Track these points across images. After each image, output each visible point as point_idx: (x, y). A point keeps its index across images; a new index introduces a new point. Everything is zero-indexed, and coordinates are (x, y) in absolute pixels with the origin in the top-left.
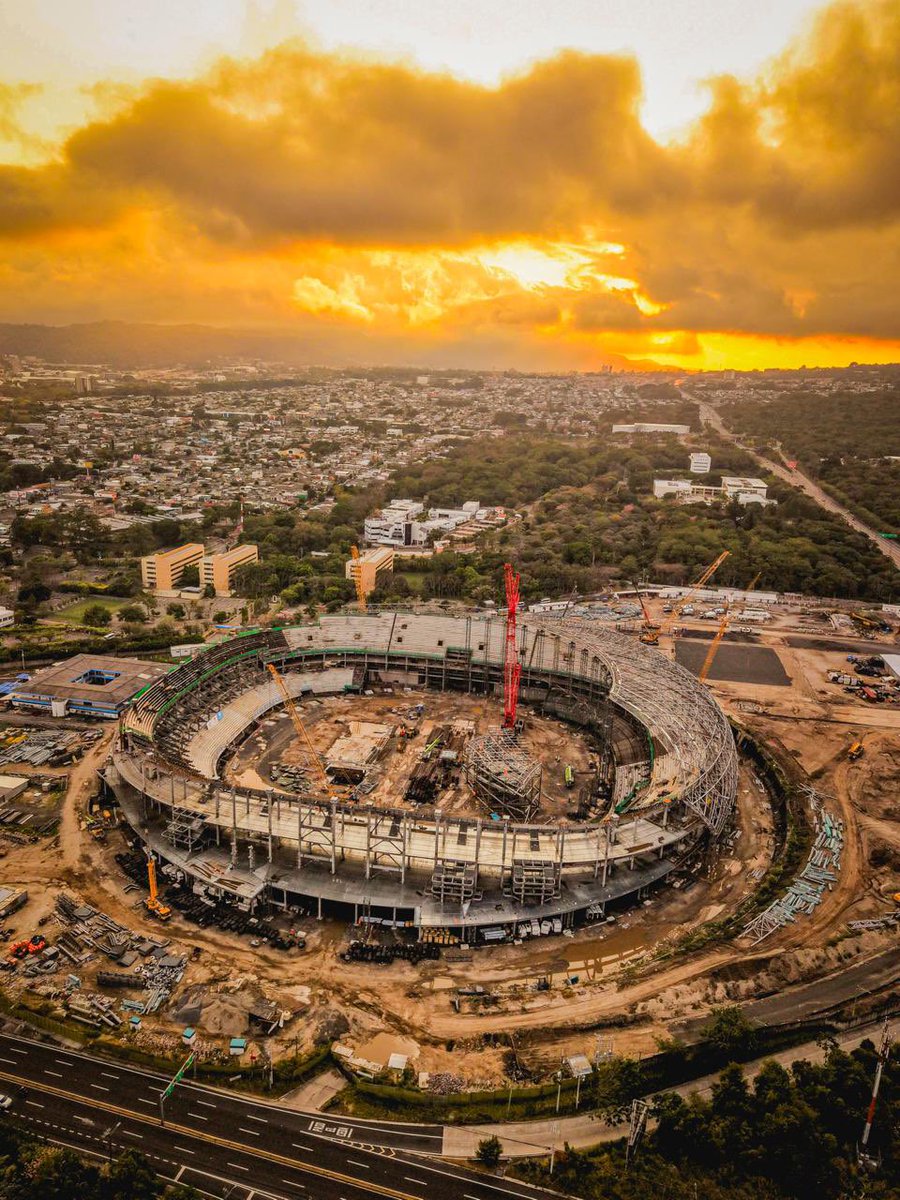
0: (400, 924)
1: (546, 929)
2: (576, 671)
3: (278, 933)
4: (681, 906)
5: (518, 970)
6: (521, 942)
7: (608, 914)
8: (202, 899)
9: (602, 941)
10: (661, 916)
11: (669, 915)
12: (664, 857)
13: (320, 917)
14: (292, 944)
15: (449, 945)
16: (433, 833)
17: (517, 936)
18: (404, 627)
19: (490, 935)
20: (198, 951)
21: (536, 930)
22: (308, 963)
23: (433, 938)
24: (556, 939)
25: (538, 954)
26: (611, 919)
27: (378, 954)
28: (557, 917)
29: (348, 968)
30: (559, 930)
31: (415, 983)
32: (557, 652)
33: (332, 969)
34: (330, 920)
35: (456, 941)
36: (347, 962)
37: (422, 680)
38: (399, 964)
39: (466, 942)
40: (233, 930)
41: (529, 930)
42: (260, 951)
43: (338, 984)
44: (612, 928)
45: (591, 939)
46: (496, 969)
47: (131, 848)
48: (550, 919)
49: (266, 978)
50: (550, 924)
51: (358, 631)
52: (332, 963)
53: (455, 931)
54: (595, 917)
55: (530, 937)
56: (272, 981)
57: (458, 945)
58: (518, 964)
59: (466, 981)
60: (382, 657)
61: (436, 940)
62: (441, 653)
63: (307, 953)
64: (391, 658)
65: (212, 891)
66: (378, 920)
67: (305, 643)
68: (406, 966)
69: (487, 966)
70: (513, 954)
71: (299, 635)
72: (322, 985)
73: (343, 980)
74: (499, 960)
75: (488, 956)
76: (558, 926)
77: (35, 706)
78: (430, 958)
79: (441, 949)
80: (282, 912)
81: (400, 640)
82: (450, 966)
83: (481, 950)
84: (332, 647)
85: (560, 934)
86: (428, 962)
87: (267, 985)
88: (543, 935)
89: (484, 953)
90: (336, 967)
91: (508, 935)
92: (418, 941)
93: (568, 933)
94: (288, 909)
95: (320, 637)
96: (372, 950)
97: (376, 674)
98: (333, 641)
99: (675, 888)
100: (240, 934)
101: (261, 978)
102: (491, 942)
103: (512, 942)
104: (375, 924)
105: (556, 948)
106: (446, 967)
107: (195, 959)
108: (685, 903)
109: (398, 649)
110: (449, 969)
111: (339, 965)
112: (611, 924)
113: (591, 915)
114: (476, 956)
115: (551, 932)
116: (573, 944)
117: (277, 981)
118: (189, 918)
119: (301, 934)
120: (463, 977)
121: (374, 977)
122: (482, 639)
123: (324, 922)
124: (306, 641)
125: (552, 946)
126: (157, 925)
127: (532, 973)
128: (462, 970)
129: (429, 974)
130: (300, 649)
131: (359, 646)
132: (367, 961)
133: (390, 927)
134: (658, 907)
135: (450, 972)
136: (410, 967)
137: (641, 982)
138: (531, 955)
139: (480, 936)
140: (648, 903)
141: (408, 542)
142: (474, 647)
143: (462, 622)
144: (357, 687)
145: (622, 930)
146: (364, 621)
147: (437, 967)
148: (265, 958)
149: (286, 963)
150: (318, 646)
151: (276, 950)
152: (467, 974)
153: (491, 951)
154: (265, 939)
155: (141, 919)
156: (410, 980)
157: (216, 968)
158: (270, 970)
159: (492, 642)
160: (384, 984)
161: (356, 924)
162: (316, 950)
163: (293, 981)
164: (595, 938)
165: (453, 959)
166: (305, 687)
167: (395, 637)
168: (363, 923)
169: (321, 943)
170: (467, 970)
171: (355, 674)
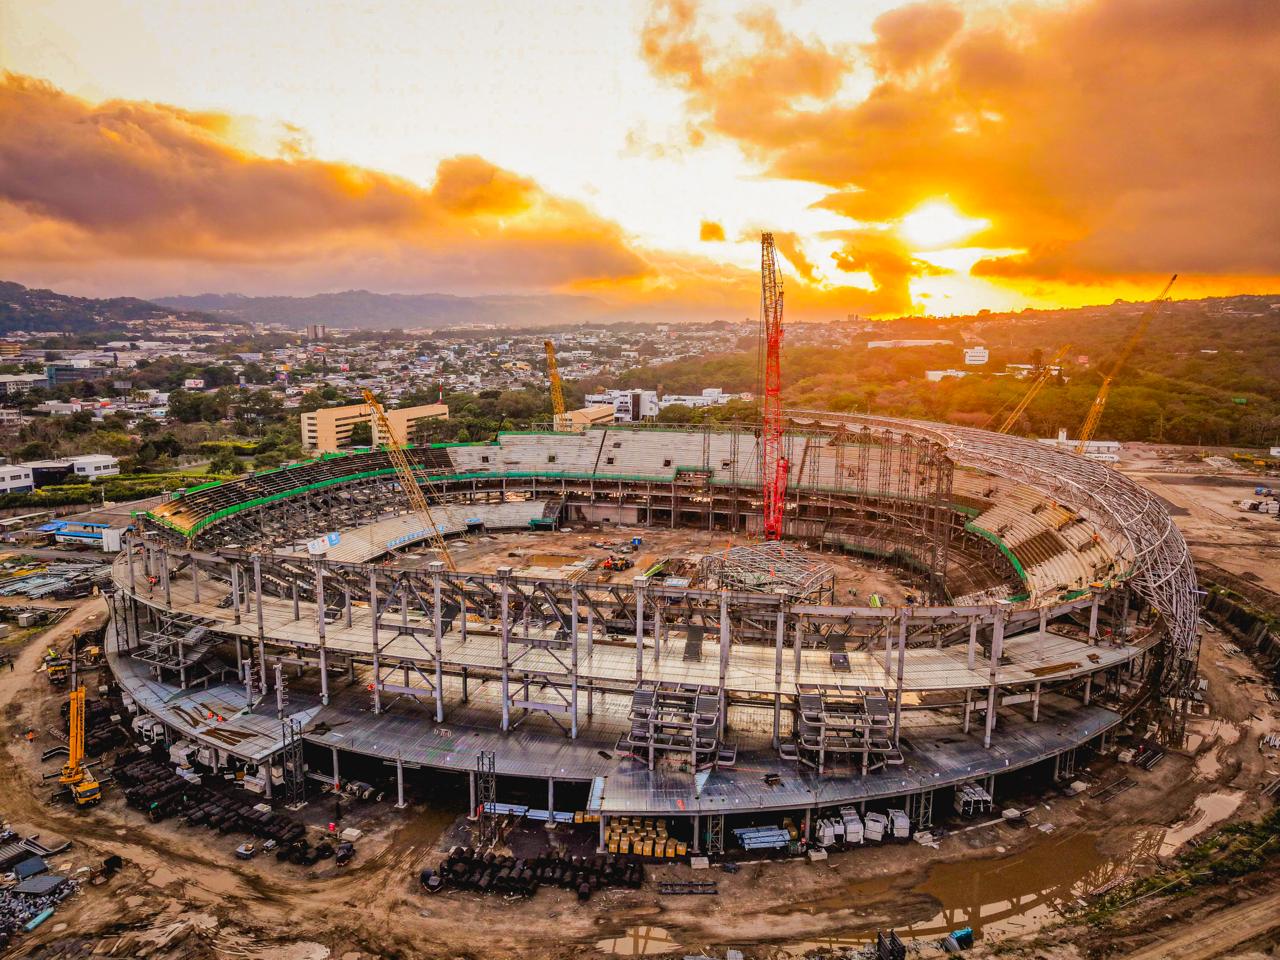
0: (564, 817)
1: (876, 829)
2: (873, 486)
3: (304, 832)
4: (1150, 795)
5: (824, 915)
6: (823, 855)
7: (1001, 803)
8: (179, 771)
9: (1004, 857)
10: (1116, 811)
11: (1131, 808)
12: (1093, 704)
13: (401, 805)
14: (325, 852)
15: (664, 860)
16: (634, 646)
17: (815, 842)
18: (617, 445)
19: (757, 838)
20: (114, 864)
21: (855, 832)
22: (345, 895)
23: (631, 846)
24: (900, 850)
25: (865, 881)
26: (1012, 813)
27: (504, 873)
28: (898, 802)
29: (432, 903)
30: (905, 833)
31: (579, 941)
32: (840, 466)
33: (393, 907)
34: (421, 809)
35: (682, 850)
36: (433, 891)
37: (642, 515)
38: (549, 895)
39: (703, 853)
40: (212, 826)
41: (839, 829)
42: (248, 869)
43: (398, 941)
44: (1020, 832)
45: (979, 852)
46: (773, 911)
47: (102, 695)
48: (881, 806)
49: (237, 924)
50: (883, 819)
51: (553, 453)
52: (401, 893)
53: (679, 826)
54: (977, 809)
55: (841, 845)
56: (245, 932)
57: (685, 860)
58: (817, 902)
59: (702, 937)
60: (585, 484)
61: (638, 849)
62: (668, 475)
63: (351, 873)
64: (600, 484)
65: (205, 757)
66: (519, 810)
67: (478, 465)
68: (566, 900)
69: (749, 906)
70: (807, 881)
71: (470, 455)
72: (360, 942)
73: (412, 930)
74: (777, 892)
75: (752, 883)
76: (902, 825)
77: (85, 540)
78: (620, 884)
79: (648, 867)
80: (329, 794)
81: (610, 461)
82: (666, 902)
83: (737, 869)
84: (514, 471)
85: (908, 841)
86: (617, 894)
87: (233, 940)
88: (869, 843)
89: (745, 876)
90: (405, 903)
91: (794, 840)
92: (599, 851)
93: (925, 839)
94: (342, 788)
95: (499, 458)
96: (493, 865)
97: (578, 510)
98: (517, 463)
99: (1124, 763)
100: (224, 833)
101: (223, 925)
102: (756, 853)
103: (805, 854)
104: (511, 817)
105: (904, 868)
106: (657, 905)
107: (100, 880)
108: (1156, 788)
109: (607, 472)
110: (663, 910)
111: (413, 899)
112: (1012, 823)
113: (967, 803)
114: (725, 882)
115: (889, 838)
116: (940, 862)
117: (259, 931)
118: (136, 803)
119: (351, 833)
120: (696, 928)
121: (486, 925)
122: (727, 457)
123: (407, 814)
124: (480, 462)
125: (892, 865)
126: (64, 815)
127: (856, 921)
128: (692, 912)
129: (615, 921)
130: (471, 471)
131: (555, 469)
132: (479, 890)
133: (545, 822)
134: (1104, 795)
135: (665, 918)
136: (573, 904)
137: (1141, 944)
138: (851, 881)
139: (733, 842)
140: (1080, 786)
141: (636, 417)
142: (715, 464)
143: (698, 437)
144: (549, 521)
145: (1042, 836)
146: (561, 440)
147: (636, 906)
148: (254, 882)
149: (296, 892)
150: (497, 468)
151: (286, 866)
152: (706, 921)
153: (759, 873)
154: (270, 843)
155: (40, 804)
156: (571, 933)
157: (133, 901)
158: (254, 906)
159: (741, 458)
160: (509, 941)
161: (472, 817)
162: (372, 866)
163: (295, 931)
164: (986, 850)
165: (671, 889)
166: (474, 520)
167: (604, 458)
168: (487, 817)
169: (388, 851)
170: (706, 913)
171: (547, 507)
